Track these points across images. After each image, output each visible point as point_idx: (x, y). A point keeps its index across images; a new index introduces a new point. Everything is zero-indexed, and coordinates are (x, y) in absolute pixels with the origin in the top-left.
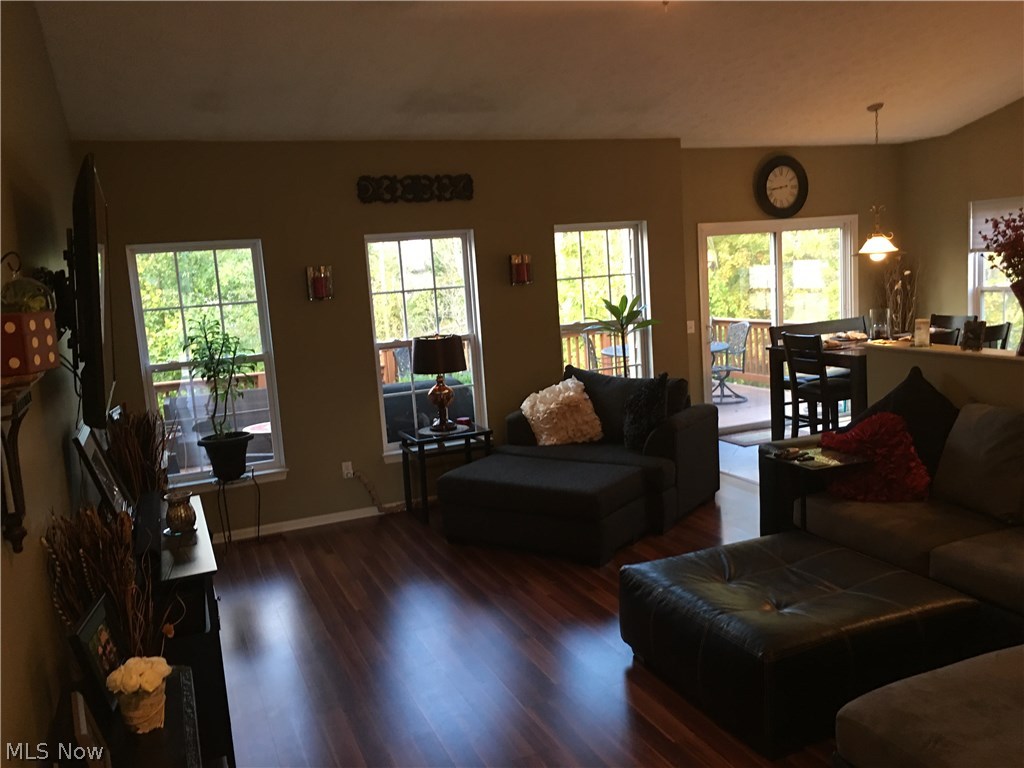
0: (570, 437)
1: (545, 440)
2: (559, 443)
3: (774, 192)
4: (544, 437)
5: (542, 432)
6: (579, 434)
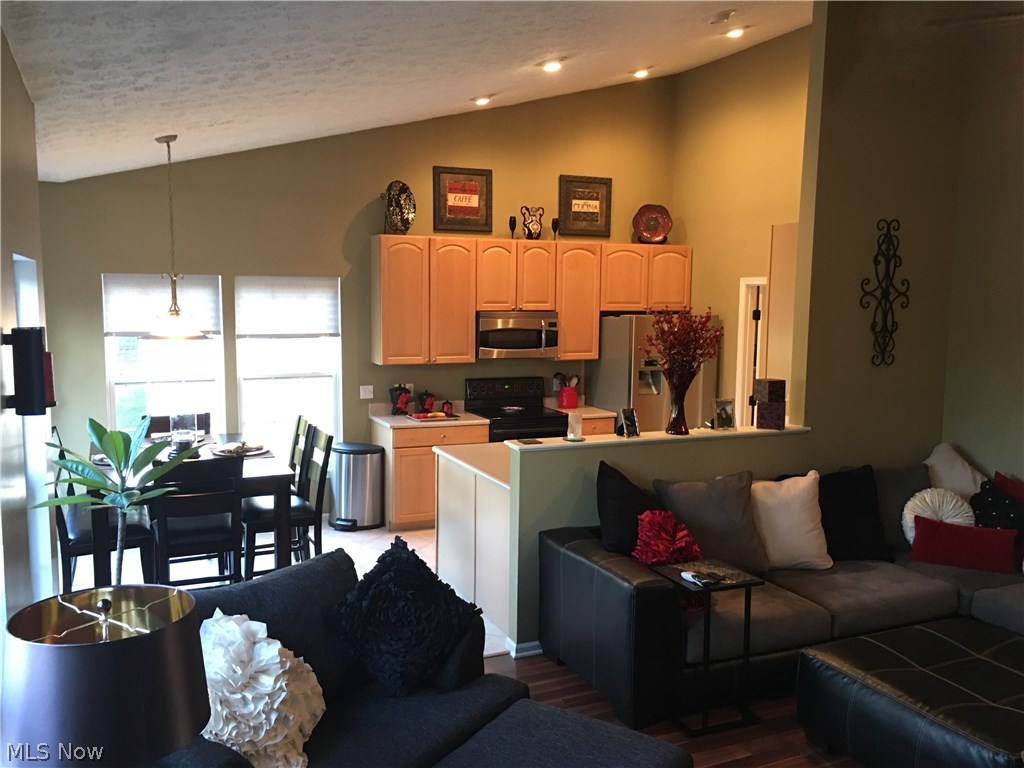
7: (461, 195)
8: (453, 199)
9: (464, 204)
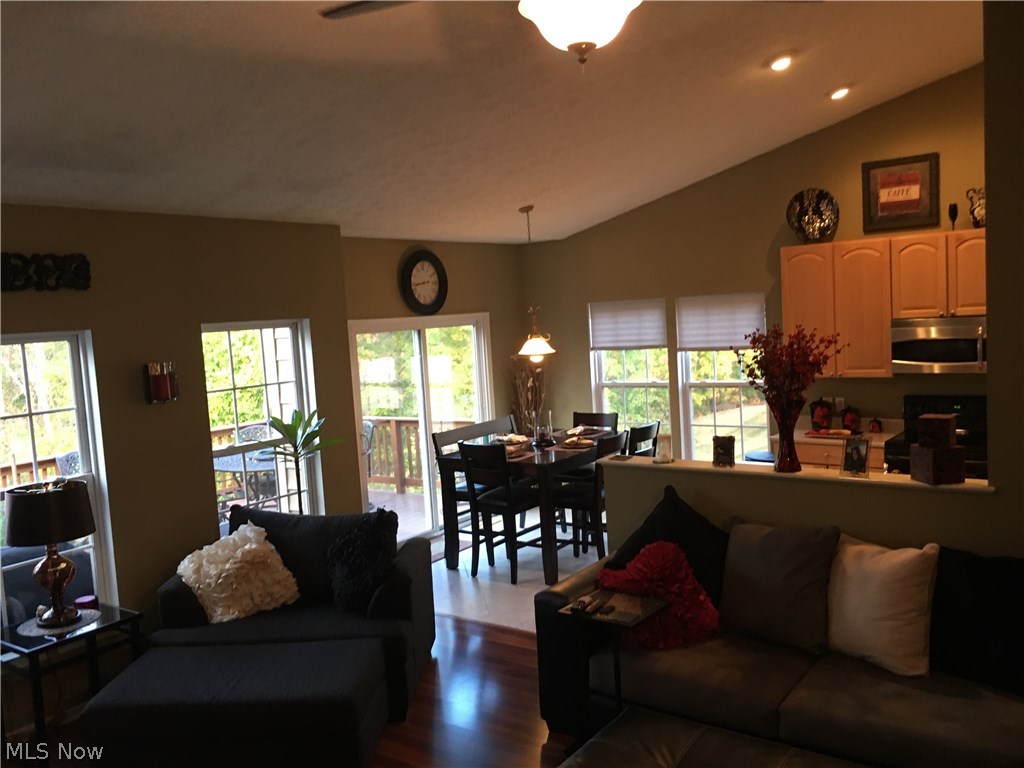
0: (255, 605)
1: (221, 615)
2: (243, 615)
3: (417, 287)
4: (219, 611)
5: (215, 603)
6: (269, 599)
7: (897, 189)
8: (885, 196)
9: (901, 198)
